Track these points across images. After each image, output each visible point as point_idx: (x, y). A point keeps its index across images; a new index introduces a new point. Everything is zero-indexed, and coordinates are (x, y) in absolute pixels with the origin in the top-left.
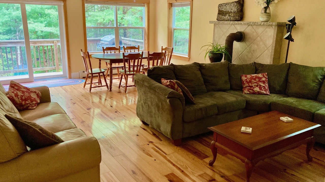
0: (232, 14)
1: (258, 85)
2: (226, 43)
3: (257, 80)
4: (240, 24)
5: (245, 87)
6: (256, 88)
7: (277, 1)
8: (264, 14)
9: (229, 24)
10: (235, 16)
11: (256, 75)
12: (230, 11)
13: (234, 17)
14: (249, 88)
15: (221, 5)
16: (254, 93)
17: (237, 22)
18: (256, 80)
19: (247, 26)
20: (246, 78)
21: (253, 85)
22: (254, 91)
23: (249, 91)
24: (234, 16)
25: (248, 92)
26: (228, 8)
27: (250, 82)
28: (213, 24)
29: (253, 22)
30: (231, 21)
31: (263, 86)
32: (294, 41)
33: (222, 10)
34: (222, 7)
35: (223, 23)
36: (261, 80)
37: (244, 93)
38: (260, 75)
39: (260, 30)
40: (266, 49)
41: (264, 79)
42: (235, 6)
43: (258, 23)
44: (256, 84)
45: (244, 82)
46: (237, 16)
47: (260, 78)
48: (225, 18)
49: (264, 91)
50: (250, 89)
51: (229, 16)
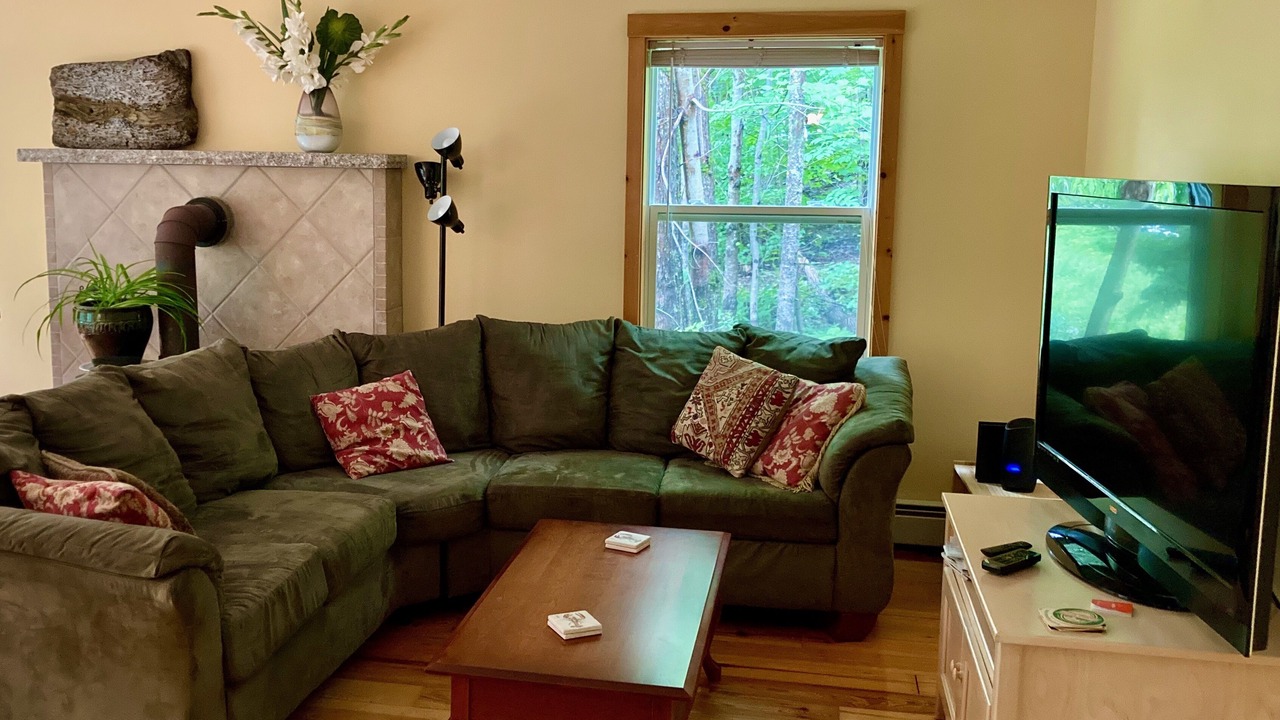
0: (143, 117)
1: (398, 427)
2: (160, 257)
3: (387, 406)
4: (204, 162)
5: (343, 446)
6: (394, 441)
7: (364, 68)
8: (314, 117)
9: (143, 163)
10: (159, 126)
11: (376, 389)
12: (126, 101)
13: (155, 131)
14: (367, 448)
15: (66, 70)
16: (393, 467)
17: (187, 156)
18: (380, 409)
19: (237, 173)
20: (339, 409)
21: (378, 430)
22: (390, 457)
23: (371, 462)
24: (153, 127)
25: (372, 469)
26: (113, 89)
27: (362, 419)
28: (40, 164)
29: (272, 156)
30: (140, 148)
31: (420, 431)
32: (463, 232)
33: (80, 97)
34: (75, 80)
35: (102, 161)
36: (401, 406)
37: (354, 477)
38: (390, 385)
39: (308, 188)
40: (347, 268)
41: (410, 399)
42: (154, 80)
43: (295, 158)
44: (390, 426)
45: (333, 424)
46: (169, 125)
47: (397, 398)
48: (104, 135)
49: (429, 448)
50: (374, 453)
51: (129, 124)
